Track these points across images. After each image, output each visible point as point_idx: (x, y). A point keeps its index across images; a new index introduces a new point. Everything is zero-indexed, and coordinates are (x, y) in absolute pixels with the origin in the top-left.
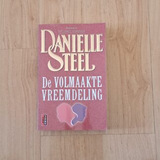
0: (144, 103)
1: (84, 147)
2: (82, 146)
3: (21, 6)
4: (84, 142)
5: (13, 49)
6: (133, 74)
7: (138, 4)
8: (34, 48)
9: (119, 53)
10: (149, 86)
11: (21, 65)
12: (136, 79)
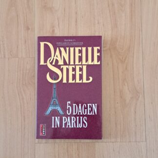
0: (135, 112)
1: (77, 155)
2: (76, 153)
3: (17, 16)
4: (78, 150)
5: (9, 58)
6: (126, 84)
7: (132, 15)
8: (30, 57)
9: (113, 63)
10: (141, 96)
11: (17, 74)
12: (128, 89)
